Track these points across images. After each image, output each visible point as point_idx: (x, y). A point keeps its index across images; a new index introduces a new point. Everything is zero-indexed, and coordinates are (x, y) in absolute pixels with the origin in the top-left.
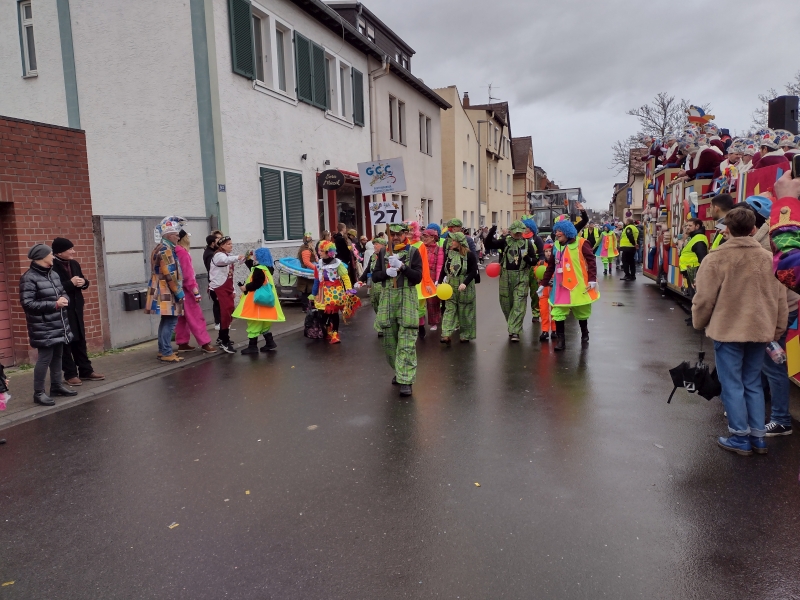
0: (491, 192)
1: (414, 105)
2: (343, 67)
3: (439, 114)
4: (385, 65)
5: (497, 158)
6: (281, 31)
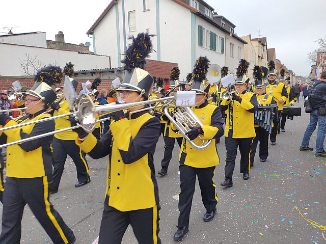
2: (220, 38)
3: (244, 46)
4: (230, 35)
5: (262, 58)
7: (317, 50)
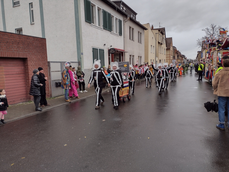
0: (159, 54)
1: (136, 29)
2: (116, 19)
3: (144, 32)
4: (128, 18)
5: (161, 44)
6: (99, 9)
7: (204, 37)
